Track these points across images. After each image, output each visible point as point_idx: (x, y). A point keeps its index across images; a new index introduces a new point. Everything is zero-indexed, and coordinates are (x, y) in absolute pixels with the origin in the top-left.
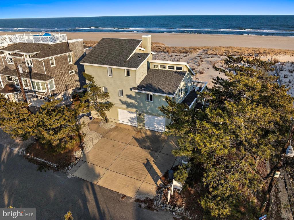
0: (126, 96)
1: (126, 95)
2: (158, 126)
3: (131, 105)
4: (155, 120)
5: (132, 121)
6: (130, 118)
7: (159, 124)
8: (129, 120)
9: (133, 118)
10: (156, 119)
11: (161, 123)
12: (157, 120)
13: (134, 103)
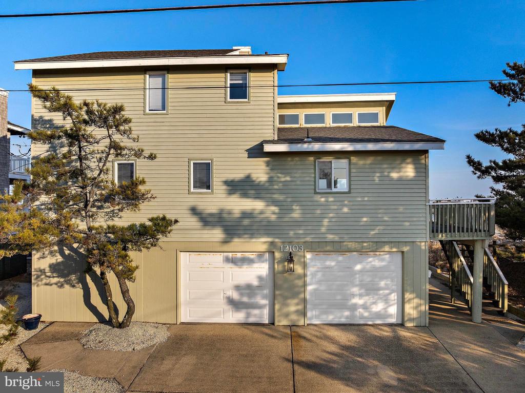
0: (225, 187)
1: (226, 183)
2: (366, 298)
3: (246, 222)
4: (353, 274)
5: (245, 299)
6: (238, 288)
7: (371, 289)
8: (231, 302)
9: (249, 287)
10: (358, 267)
11: (382, 284)
12: (361, 271)
13: (262, 212)
